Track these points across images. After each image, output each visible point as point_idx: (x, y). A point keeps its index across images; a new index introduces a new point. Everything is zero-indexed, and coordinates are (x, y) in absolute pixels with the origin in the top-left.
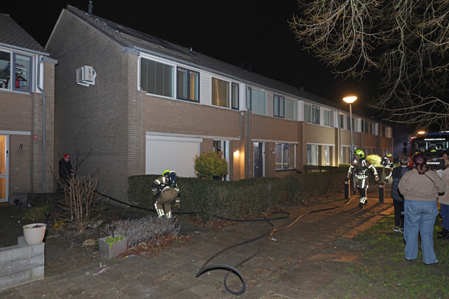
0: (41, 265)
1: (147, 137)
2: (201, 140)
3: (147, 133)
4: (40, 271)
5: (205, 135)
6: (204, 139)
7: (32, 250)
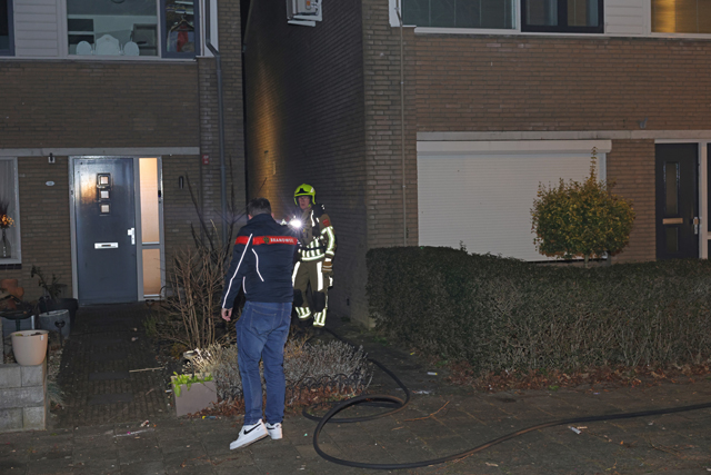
0: (39, 405)
1: (420, 146)
2: (608, 146)
3: (419, 135)
4: (37, 416)
5: (624, 128)
6: (615, 142)
7: (22, 375)
